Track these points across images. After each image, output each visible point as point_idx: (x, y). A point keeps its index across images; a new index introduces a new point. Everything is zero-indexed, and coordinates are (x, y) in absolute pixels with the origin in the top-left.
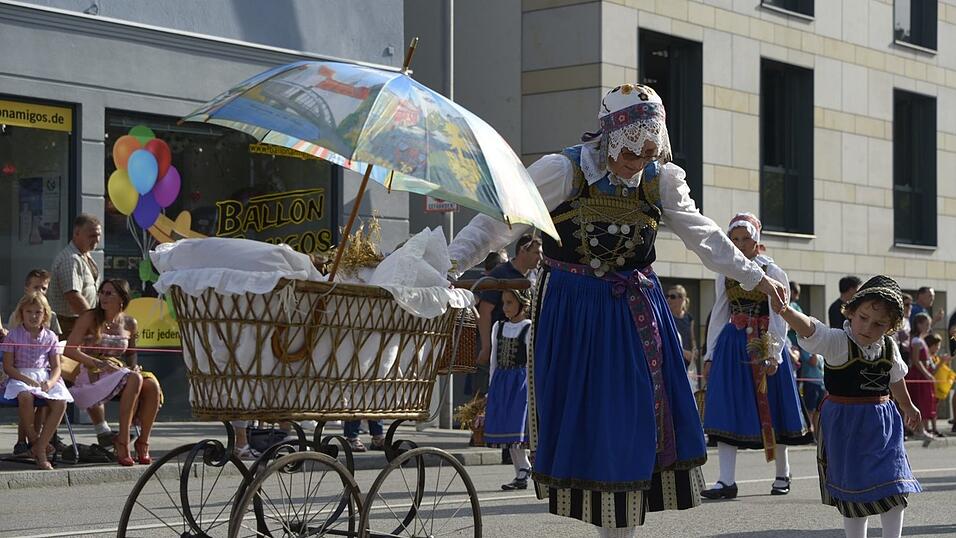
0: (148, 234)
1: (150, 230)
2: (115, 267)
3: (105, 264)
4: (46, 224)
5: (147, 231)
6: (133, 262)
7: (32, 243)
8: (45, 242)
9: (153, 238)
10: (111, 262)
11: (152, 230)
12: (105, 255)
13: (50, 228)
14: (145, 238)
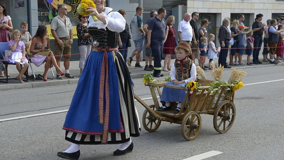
0: (51, 5)
1: (51, 3)
2: (41, 15)
3: (38, 15)
4: (20, 2)
5: (50, 4)
6: (47, 13)
7: (16, 8)
8: (20, 7)
9: (52, 6)
10: (40, 14)
11: (52, 4)
12: (38, 12)
13: (21, 3)
14: (50, 6)
